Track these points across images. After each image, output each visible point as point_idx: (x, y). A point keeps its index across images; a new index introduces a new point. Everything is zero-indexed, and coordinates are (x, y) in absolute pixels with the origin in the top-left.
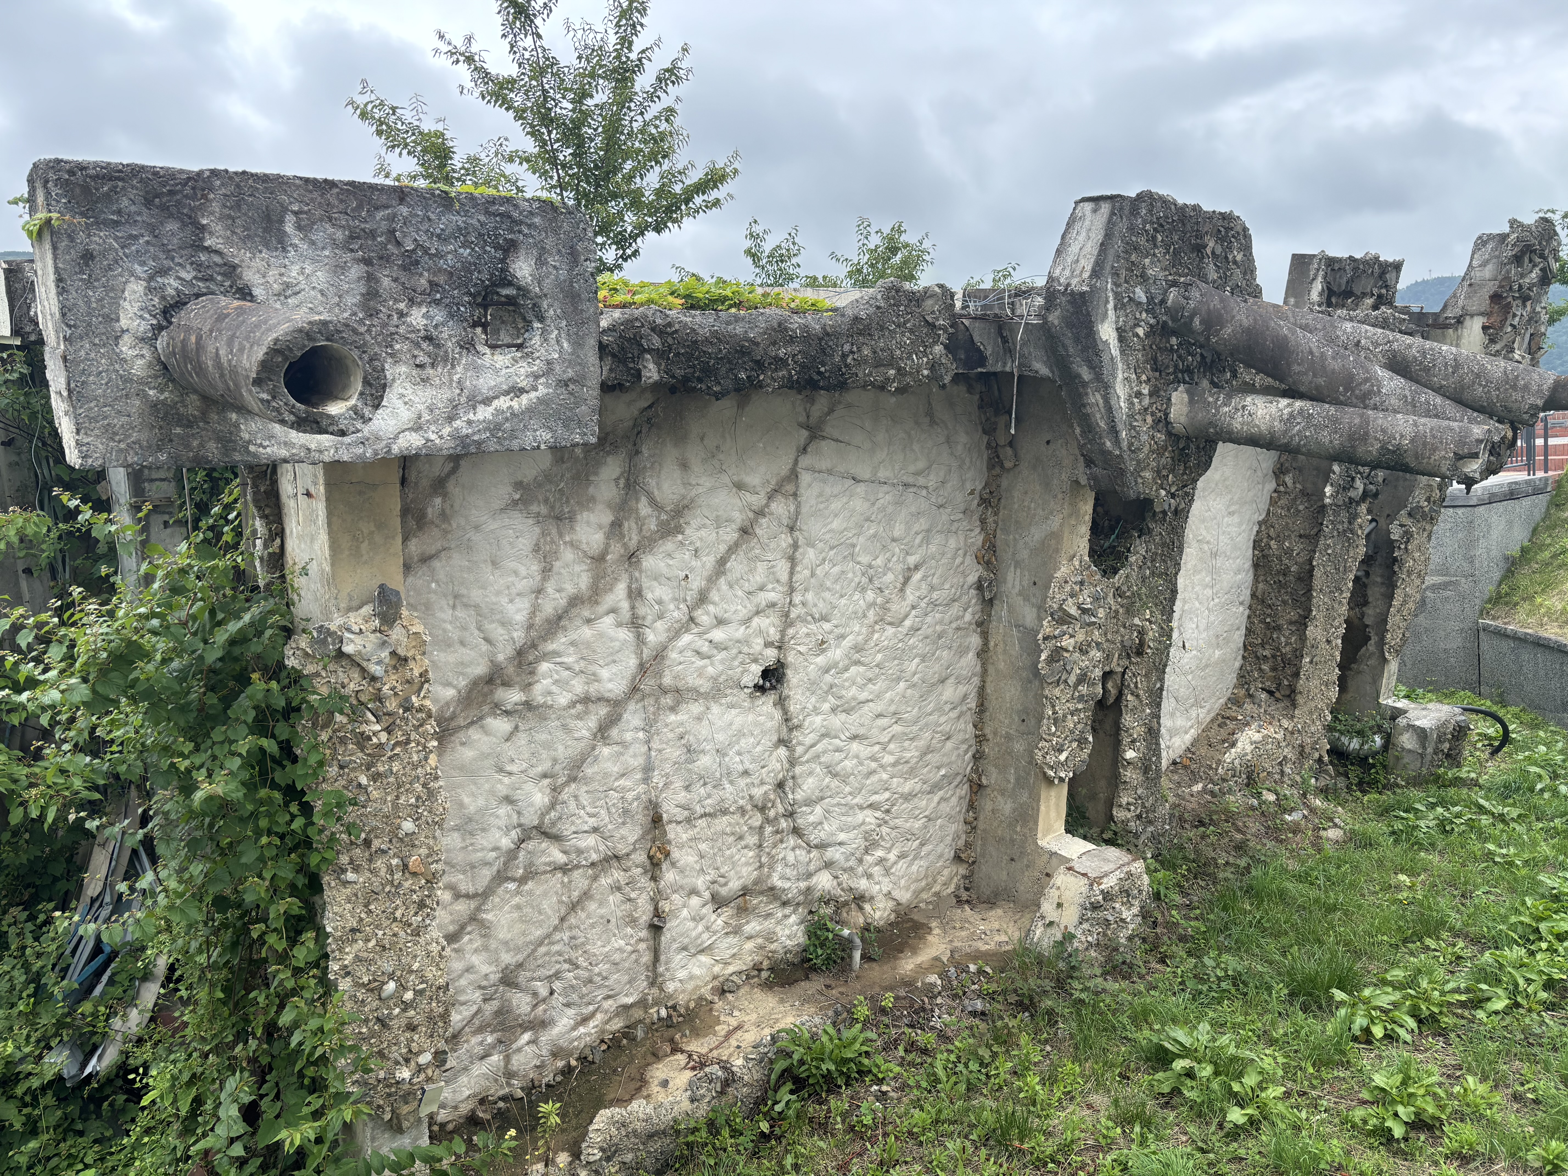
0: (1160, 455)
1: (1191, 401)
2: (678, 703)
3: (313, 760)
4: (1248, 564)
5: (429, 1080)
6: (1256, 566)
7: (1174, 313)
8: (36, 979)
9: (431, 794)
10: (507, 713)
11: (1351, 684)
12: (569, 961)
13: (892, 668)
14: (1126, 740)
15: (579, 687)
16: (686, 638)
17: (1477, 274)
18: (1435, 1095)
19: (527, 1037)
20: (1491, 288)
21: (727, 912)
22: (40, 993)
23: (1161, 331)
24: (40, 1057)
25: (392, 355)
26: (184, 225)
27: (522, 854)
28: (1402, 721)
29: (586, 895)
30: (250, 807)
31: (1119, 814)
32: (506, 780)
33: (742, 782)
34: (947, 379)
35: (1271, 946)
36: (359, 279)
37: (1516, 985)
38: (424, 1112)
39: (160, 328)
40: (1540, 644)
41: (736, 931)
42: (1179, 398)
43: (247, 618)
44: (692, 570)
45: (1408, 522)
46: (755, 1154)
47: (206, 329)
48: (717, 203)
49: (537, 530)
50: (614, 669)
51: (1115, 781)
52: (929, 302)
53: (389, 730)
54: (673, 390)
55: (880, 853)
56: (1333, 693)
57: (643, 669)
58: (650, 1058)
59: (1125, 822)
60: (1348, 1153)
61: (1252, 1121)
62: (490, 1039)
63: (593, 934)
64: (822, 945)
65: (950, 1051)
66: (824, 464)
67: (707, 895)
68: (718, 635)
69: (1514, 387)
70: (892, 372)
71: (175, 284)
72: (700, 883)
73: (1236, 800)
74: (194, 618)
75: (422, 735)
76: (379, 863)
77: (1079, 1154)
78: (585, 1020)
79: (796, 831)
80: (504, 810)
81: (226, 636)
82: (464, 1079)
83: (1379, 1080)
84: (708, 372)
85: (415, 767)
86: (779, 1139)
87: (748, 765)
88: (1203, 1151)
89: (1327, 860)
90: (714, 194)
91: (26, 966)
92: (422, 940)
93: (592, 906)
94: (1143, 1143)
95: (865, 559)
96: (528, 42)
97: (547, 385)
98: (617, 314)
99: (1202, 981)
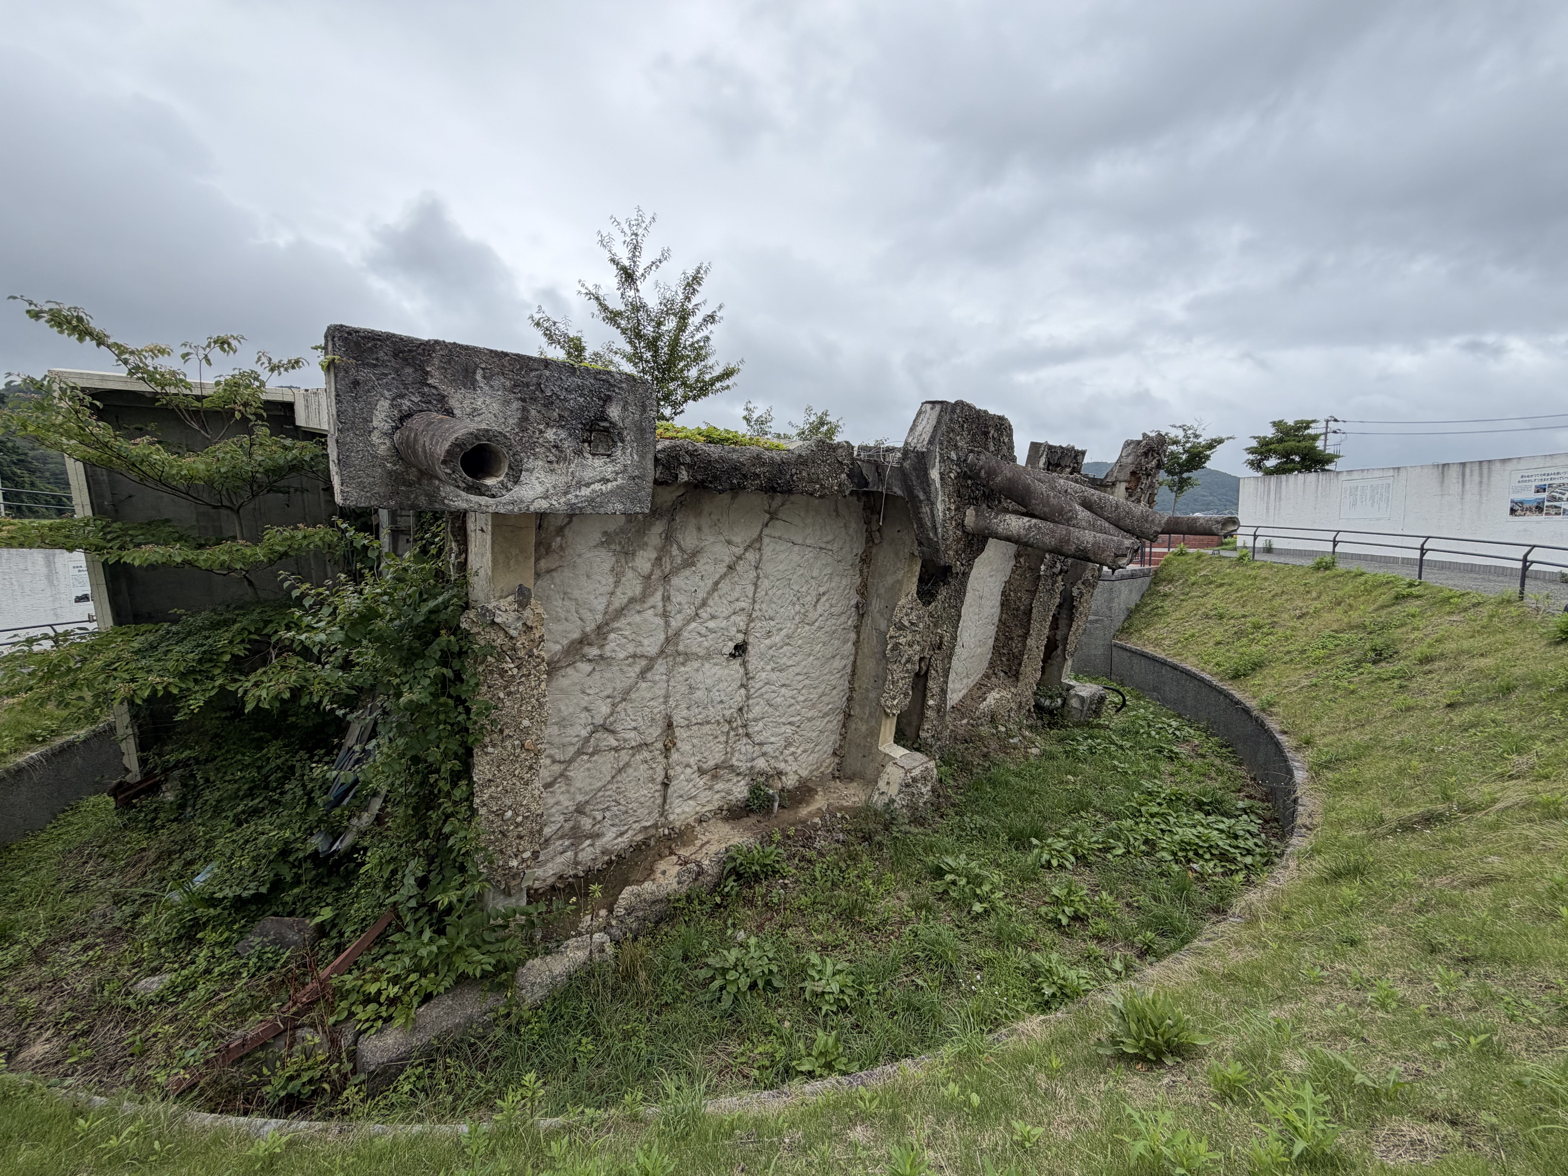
0: (958, 543)
1: (977, 515)
2: (686, 661)
3: (472, 682)
4: (998, 604)
5: (528, 867)
6: (1002, 605)
7: (971, 467)
8: (309, 793)
9: (541, 705)
10: (590, 660)
11: (1047, 670)
12: (615, 801)
13: (807, 650)
14: (929, 695)
15: (631, 649)
16: (693, 625)
17: (1124, 460)
18: (1085, 903)
19: (588, 842)
20: (1132, 468)
21: (706, 777)
22: (311, 802)
23: (963, 476)
24: (306, 839)
25: (534, 455)
26: (417, 370)
27: (592, 739)
28: (1072, 692)
29: (627, 765)
30: (434, 707)
31: (923, 734)
32: (586, 698)
33: (720, 706)
34: (847, 493)
35: (999, 810)
36: (518, 409)
37: (1129, 841)
38: (524, 885)
39: (397, 428)
40: (1144, 655)
41: (710, 788)
42: (970, 512)
43: (440, 599)
44: (699, 587)
45: (1082, 587)
46: (711, 915)
47: (420, 430)
48: (728, 387)
49: (614, 559)
50: (652, 639)
51: (922, 716)
52: (840, 450)
53: (519, 667)
54: (696, 487)
55: (792, 749)
56: (1038, 675)
57: (668, 640)
58: (657, 857)
59: (926, 739)
60: (1037, 932)
61: (986, 911)
62: (567, 843)
63: (629, 786)
64: (757, 798)
65: (823, 863)
66: (777, 534)
67: (695, 768)
68: (711, 624)
69: (1146, 521)
70: (818, 486)
71: (408, 404)
72: (692, 761)
73: (985, 730)
74: (410, 596)
75: (538, 671)
76: (508, 743)
77: (891, 925)
78: (622, 834)
79: (747, 735)
80: (584, 715)
81: (427, 609)
82: (550, 865)
83: (1055, 891)
84: (716, 478)
85: (532, 690)
86: (725, 907)
87: (723, 698)
88: (959, 927)
89: (1030, 765)
90: (726, 383)
91: (304, 786)
92: (529, 788)
93: (630, 771)
94: (926, 921)
95: (796, 588)
96: (632, 293)
97: (623, 479)
98: (667, 442)
99: (963, 830)
